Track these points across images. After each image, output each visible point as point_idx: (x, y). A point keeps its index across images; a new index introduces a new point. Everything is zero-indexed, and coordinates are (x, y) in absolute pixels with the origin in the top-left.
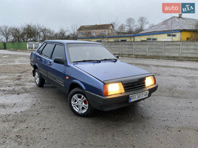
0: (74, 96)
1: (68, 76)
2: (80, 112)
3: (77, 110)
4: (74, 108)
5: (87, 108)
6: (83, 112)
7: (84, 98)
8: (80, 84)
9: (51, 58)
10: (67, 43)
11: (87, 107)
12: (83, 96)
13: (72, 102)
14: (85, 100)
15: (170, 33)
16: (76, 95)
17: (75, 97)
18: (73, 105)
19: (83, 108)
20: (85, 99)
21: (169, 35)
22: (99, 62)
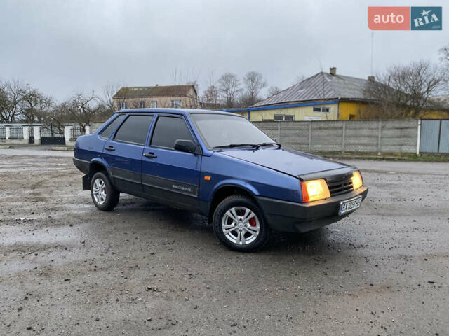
0: (228, 213)
1: (208, 174)
2: (241, 243)
3: (233, 239)
4: (227, 236)
5: (258, 233)
6: (247, 243)
7: (250, 214)
8: (245, 186)
9: (150, 144)
10: (191, 113)
11: (256, 232)
12: (248, 210)
13: (223, 225)
14: (253, 218)
15: (316, 104)
16: (233, 209)
17: (231, 212)
18: (224, 231)
19: (247, 235)
20: (253, 214)
21: (317, 110)
22: (256, 147)
